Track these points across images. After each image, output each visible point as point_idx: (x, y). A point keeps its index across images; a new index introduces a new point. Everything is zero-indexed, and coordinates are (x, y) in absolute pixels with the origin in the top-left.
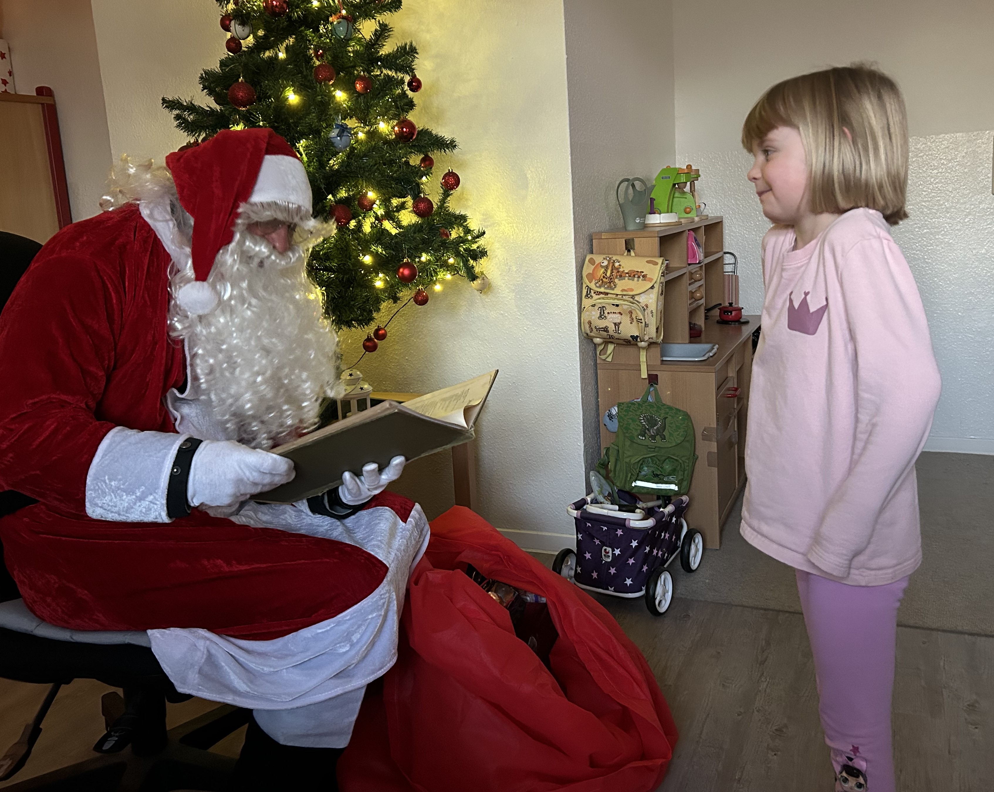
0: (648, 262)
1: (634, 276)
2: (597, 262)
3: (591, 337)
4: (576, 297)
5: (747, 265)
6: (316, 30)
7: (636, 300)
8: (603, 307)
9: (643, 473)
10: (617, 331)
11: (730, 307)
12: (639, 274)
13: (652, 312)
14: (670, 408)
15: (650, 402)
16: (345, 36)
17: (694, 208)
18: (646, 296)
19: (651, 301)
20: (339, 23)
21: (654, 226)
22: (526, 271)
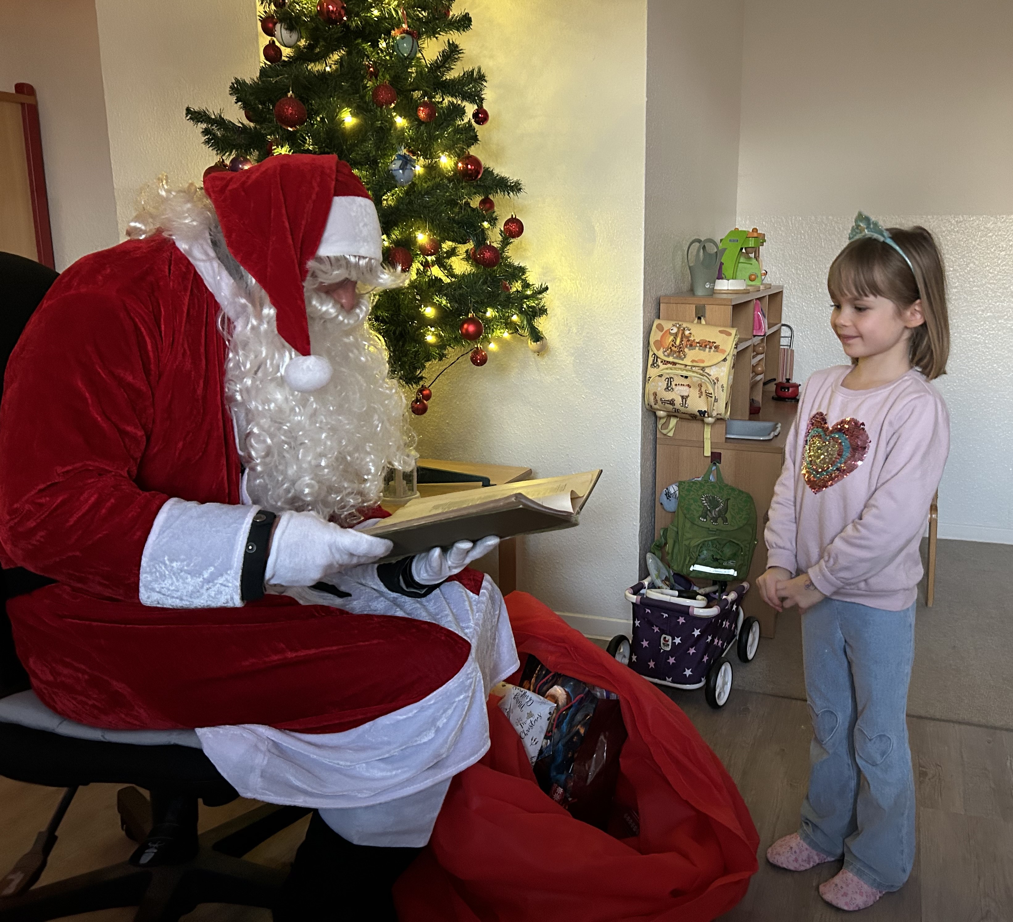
0: (720, 332)
1: (706, 346)
2: (665, 329)
3: (655, 409)
4: (641, 365)
5: (803, 339)
6: (375, 45)
7: (706, 373)
8: (671, 378)
9: (703, 556)
10: (684, 405)
11: (787, 384)
12: (711, 344)
13: (722, 386)
14: (733, 489)
15: (711, 482)
16: (409, 55)
17: (759, 275)
18: (717, 369)
19: (722, 374)
20: (403, 38)
21: (721, 292)
22: (588, 333)
